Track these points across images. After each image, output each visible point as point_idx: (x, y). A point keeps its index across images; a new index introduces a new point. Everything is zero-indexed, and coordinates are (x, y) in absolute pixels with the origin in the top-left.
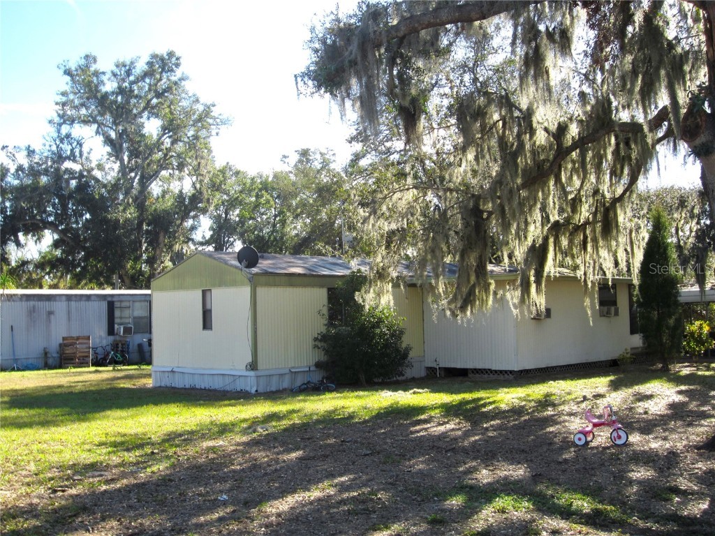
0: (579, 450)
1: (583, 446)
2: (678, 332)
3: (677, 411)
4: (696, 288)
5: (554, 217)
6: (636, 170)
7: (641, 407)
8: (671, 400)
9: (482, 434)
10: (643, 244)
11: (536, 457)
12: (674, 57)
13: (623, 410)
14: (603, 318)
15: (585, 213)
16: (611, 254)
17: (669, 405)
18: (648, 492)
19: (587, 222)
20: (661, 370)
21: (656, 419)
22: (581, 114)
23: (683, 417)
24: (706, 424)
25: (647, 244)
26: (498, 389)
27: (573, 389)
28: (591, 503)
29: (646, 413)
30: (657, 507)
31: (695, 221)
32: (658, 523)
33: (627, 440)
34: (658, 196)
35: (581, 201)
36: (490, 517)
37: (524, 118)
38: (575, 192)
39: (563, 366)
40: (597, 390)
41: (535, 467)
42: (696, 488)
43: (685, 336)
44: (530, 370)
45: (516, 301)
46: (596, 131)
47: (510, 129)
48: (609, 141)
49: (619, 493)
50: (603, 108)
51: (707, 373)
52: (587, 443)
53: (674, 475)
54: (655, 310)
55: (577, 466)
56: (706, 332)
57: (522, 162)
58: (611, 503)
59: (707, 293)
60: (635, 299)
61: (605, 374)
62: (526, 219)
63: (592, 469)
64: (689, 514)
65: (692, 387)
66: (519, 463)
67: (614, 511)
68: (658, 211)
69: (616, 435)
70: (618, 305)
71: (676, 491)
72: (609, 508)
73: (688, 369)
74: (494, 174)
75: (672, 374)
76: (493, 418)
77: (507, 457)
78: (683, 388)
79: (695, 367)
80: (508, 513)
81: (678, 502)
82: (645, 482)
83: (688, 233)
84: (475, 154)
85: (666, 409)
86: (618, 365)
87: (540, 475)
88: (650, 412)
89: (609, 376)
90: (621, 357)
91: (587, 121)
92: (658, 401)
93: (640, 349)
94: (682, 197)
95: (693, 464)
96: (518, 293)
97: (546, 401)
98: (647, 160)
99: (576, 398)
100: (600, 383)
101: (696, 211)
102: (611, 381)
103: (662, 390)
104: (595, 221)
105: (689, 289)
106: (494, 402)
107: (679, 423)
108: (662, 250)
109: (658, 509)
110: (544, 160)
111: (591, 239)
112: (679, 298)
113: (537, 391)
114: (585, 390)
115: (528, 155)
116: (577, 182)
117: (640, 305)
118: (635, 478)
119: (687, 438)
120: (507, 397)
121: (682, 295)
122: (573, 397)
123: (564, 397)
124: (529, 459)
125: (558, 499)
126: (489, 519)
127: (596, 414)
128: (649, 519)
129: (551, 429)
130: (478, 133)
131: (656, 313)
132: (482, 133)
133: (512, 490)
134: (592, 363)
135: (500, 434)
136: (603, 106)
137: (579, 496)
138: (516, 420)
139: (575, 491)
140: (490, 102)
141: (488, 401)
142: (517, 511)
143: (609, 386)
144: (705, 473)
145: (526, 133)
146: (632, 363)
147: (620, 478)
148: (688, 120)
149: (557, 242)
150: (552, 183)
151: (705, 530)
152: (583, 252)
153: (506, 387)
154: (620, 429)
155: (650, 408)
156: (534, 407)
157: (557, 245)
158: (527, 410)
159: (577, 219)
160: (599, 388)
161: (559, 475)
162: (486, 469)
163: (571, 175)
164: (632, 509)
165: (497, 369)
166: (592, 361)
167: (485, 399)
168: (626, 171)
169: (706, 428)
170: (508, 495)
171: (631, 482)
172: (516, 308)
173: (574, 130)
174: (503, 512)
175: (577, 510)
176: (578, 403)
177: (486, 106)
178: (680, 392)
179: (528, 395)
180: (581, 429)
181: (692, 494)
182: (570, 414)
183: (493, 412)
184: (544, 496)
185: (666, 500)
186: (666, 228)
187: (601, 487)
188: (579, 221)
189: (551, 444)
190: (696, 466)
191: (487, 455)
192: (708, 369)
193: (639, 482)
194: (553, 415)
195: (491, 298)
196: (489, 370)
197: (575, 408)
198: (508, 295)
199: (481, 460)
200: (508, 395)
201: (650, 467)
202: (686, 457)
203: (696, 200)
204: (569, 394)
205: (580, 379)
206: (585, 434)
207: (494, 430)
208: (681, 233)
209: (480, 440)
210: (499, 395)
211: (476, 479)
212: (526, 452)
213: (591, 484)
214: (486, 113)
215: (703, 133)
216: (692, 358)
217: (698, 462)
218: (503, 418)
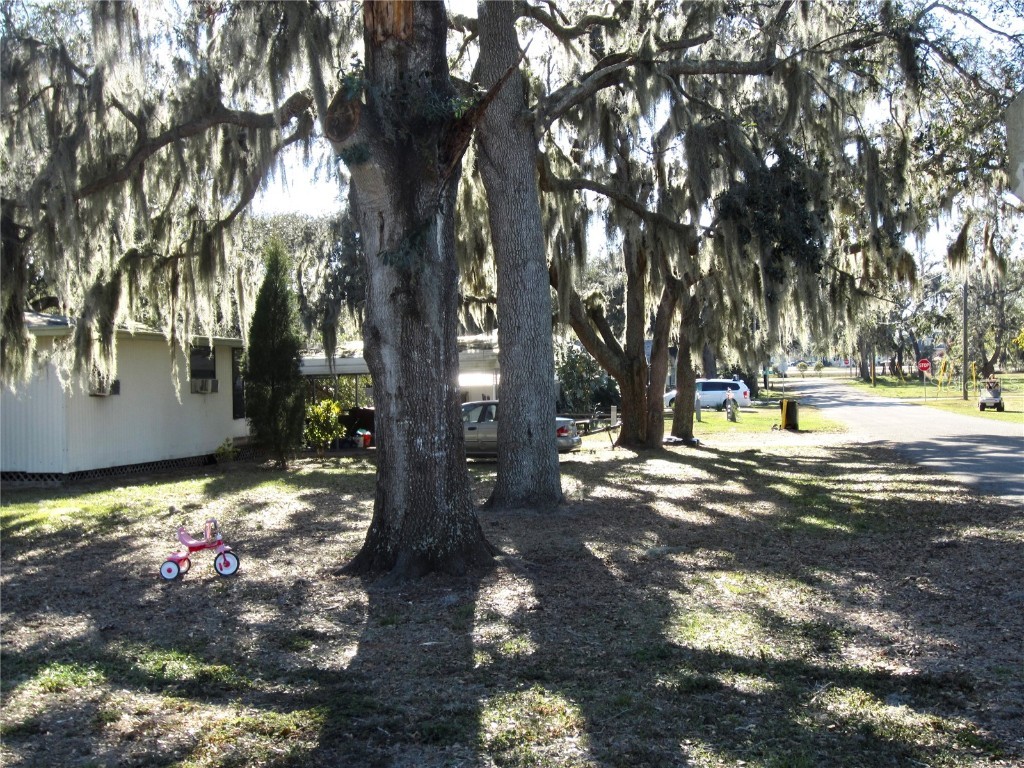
0: (170, 586)
1: (175, 579)
2: (297, 415)
3: (302, 525)
4: (322, 356)
5: (129, 244)
6: (252, 182)
7: (251, 520)
8: (292, 511)
9: (17, 571)
10: (256, 290)
11: (104, 601)
12: (318, 19)
13: (227, 526)
14: (196, 395)
15: (175, 240)
16: (212, 302)
17: (291, 516)
18: (273, 640)
19: (178, 255)
20: (274, 467)
21: (275, 537)
22: (175, 92)
23: (310, 531)
24: (342, 539)
25: (261, 290)
26: (37, 501)
27: (153, 499)
28: (193, 664)
29: (260, 528)
30: (288, 660)
31: (324, 263)
32: (292, 683)
33: (238, 568)
34: (275, 226)
35: (170, 222)
36: (36, 701)
37: (88, 87)
38: (162, 209)
39: (136, 466)
40: (189, 498)
41: (104, 616)
42: (339, 629)
43: (308, 421)
44: (87, 472)
45: (68, 367)
46: (197, 119)
47: (66, 102)
48: (216, 134)
49: (232, 644)
50: (208, 86)
51: (337, 471)
52: (180, 575)
53: (307, 613)
54: (267, 384)
55: (168, 611)
56: (334, 415)
57: (83, 156)
58: (222, 662)
59: (337, 362)
60: (241, 369)
61: (199, 475)
62: (87, 244)
63: (191, 613)
64: (333, 666)
65: (318, 490)
66: (78, 612)
67: (229, 672)
68: (275, 245)
69: (222, 561)
70: (218, 377)
71: (311, 635)
72: (220, 668)
73: (312, 466)
74: (38, 169)
75: (290, 474)
76: (32, 546)
77: (58, 605)
78: (307, 491)
79: (319, 463)
80: (65, 691)
81: (315, 649)
82: (267, 626)
83: (313, 279)
84: (7, 135)
85: (287, 522)
86: (215, 462)
87: (112, 628)
88: (266, 527)
89: (205, 477)
90: (221, 450)
91: (184, 103)
92: (275, 511)
93: (247, 440)
94: (307, 228)
95: (331, 595)
96: (71, 355)
97: (114, 517)
98: (267, 169)
99: (159, 511)
100: (192, 489)
101: (326, 250)
102: (207, 485)
103: (278, 495)
104: (190, 253)
105: (313, 356)
106: (32, 523)
107: (306, 541)
108: (279, 301)
109: (290, 664)
110: (117, 155)
111: (184, 279)
112: (301, 369)
113: (100, 503)
114: (171, 499)
115: (93, 145)
116: (165, 193)
117: (248, 376)
118: (252, 622)
119: (320, 560)
120: (54, 513)
121: (306, 364)
122: (154, 509)
123: (141, 510)
124: (94, 605)
125: (143, 662)
126: (36, 704)
127: (190, 532)
128: (279, 679)
129: (124, 558)
130: (13, 103)
131: (269, 388)
132: (20, 105)
133: (71, 655)
134: (179, 460)
135: (45, 570)
136: (209, 84)
137: (173, 655)
138: (70, 547)
139: (168, 648)
140: (34, 56)
141: (23, 520)
142: (80, 687)
143: (205, 492)
144: (348, 607)
145: (90, 112)
146: (236, 458)
147: (230, 622)
148: (336, 110)
149: (133, 280)
150: (127, 190)
151: (356, 687)
152: (171, 297)
153: (51, 499)
154: (227, 552)
155: (265, 521)
156: (95, 526)
157: (134, 285)
158: (85, 532)
159: (164, 248)
160: (191, 496)
161: (142, 625)
162: (26, 626)
163: (158, 182)
164: (253, 666)
165: (35, 471)
166: (179, 457)
167: (17, 518)
168: (236, 183)
169: (343, 546)
170: (64, 662)
171: (247, 628)
172: (65, 377)
173: (164, 116)
174: (58, 690)
175: (172, 677)
176: (163, 518)
177: (28, 63)
178: (304, 498)
179: (86, 510)
180: (170, 555)
181: (334, 638)
182: (152, 535)
183: (31, 537)
184: (122, 661)
185: (299, 649)
186: (286, 270)
187: (206, 639)
188: (168, 252)
189: (125, 579)
190: (336, 598)
191: (27, 603)
192: (337, 465)
193: (259, 627)
194: (126, 538)
195: (29, 362)
196: (22, 473)
197: (158, 525)
198: (56, 359)
199: (17, 612)
200: (54, 510)
201: (272, 604)
202: (321, 586)
203: (326, 234)
204: (148, 505)
205: (163, 483)
206: (178, 562)
207: (36, 565)
208: (304, 279)
209: (13, 580)
210: (40, 511)
211: (11, 642)
212: (88, 595)
213: (191, 635)
214: (27, 73)
215: (356, 131)
216: (316, 451)
217: (337, 592)
218: (48, 545)
